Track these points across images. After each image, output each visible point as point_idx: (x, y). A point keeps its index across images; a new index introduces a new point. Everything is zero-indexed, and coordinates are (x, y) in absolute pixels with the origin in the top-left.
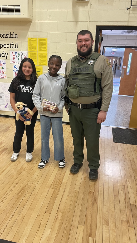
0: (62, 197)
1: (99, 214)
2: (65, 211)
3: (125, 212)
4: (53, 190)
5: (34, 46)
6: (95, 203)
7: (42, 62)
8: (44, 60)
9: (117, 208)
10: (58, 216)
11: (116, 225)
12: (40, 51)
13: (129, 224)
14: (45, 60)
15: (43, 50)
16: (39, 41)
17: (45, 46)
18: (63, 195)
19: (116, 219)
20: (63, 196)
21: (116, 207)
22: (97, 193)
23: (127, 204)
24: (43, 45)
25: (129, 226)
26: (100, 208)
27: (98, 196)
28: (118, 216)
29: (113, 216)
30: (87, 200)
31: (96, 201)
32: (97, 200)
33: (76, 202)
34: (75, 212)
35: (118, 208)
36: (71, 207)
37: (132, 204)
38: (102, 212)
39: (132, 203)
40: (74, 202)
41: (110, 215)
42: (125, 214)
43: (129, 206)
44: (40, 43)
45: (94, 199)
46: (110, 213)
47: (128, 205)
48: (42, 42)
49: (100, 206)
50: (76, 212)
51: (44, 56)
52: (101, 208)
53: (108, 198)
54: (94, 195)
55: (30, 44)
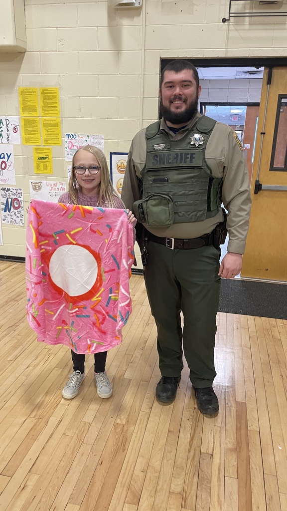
0: (51, 437)
1: (123, 478)
2: (48, 471)
3: (184, 473)
4: (35, 420)
5: (33, 104)
6: (121, 450)
7: (51, 139)
8: (54, 134)
9: (168, 461)
10: (28, 483)
11: (155, 504)
12: (45, 115)
13: (185, 501)
14: (56, 134)
15: (50, 112)
16: (42, 93)
17: (55, 105)
18: (52, 434)
19: (159, 488)
20: (53, 436)
21: (165, 461)
22: (132, 428)
23: (192, 454)
24: (51, 103)
25: (184, 505)
26: (128, 462)
27: (132, 434)
28: (166, 481)
29: (154, 482)
30: (105, 443)
31: (124, 446)
32: (127, 443)
33: (77, 449)
34: (68, 473)
35: (170, 462)
36: (62, 461)
37: (205, 452)
38: (130, 473)
39: (203, 450)
40: (73, 450)
41: (148, 478)
42: (182, 477)
43: (197, 458)
44: (45, 98)
45: (121, 441)
46: (149, 474)
47: (194, 455)
48: (49, 96)
49: (129, 459)
50: (71, 472)
51: (55, 126)
52: (130, 462)
53: (153, 439)
54: (122, 432)
55: (24, 101)
